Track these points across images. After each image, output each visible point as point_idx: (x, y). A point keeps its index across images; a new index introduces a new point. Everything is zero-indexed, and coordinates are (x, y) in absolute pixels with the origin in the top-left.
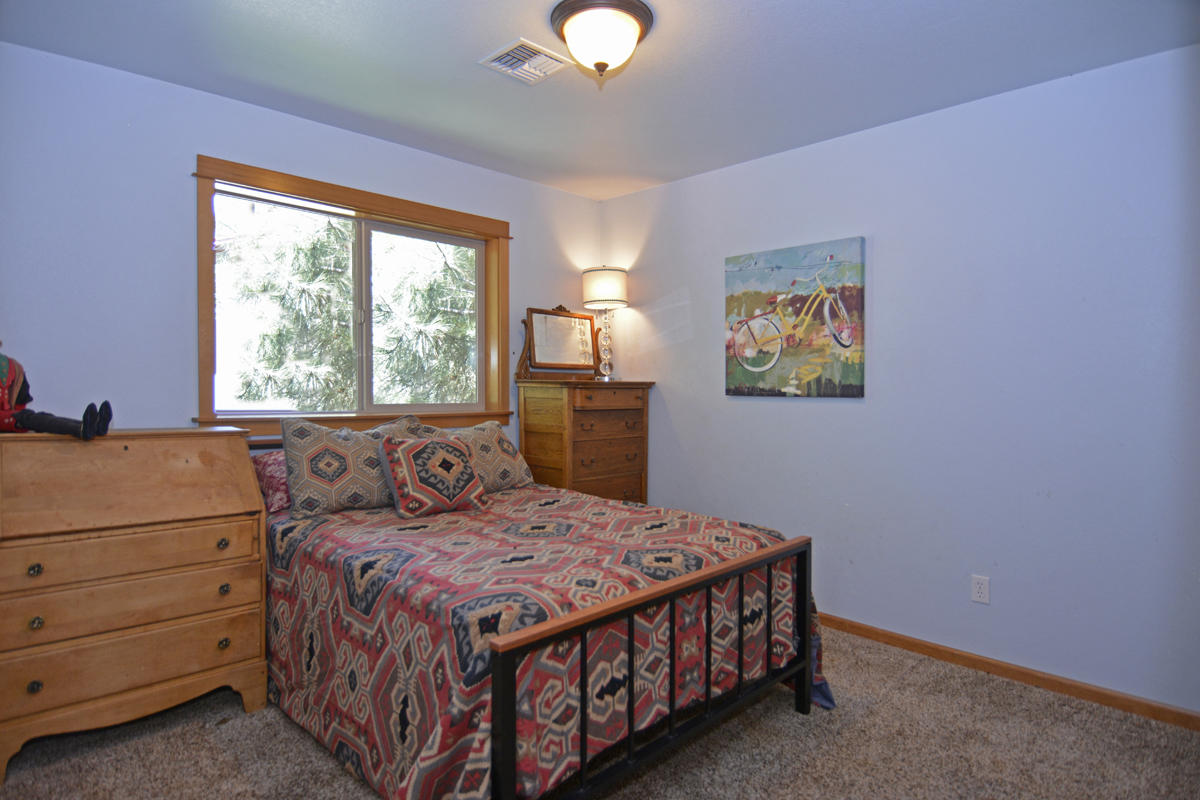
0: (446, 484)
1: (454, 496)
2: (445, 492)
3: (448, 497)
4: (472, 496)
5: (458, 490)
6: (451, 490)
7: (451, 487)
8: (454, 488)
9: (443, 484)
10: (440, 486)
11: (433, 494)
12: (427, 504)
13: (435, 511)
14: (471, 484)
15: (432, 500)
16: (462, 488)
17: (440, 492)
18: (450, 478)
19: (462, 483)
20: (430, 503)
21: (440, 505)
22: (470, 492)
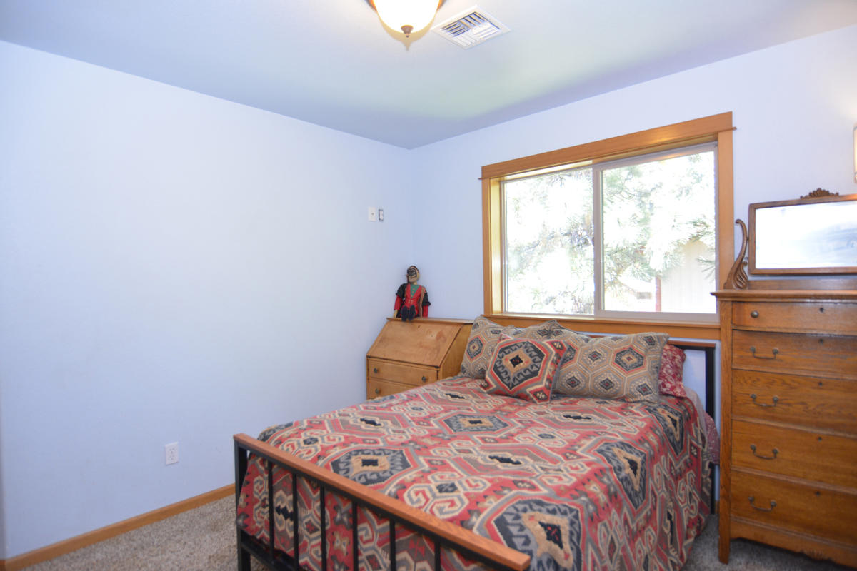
0: (509, 375)
1: (513, 386)
2: (506, 381)
3: (508, 385)
4: (528, 390)
5: (517, 382)
6: (511, 381)
7: (512, 378)
8: (514, 380)
9: (506, 374)
10: (503, 375)
11: (497, 379)
12: (492, 386)
13: (497, 393)
14: (529, 380)
15: (496, 384)
16: (521, 382)
17: (502, 379)
18: (513, 370)
19: (522, 377)
20: (494, 386)
21: (501, 389)
22: (527, 386)
